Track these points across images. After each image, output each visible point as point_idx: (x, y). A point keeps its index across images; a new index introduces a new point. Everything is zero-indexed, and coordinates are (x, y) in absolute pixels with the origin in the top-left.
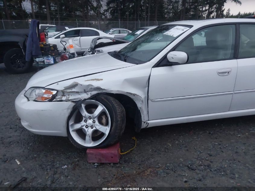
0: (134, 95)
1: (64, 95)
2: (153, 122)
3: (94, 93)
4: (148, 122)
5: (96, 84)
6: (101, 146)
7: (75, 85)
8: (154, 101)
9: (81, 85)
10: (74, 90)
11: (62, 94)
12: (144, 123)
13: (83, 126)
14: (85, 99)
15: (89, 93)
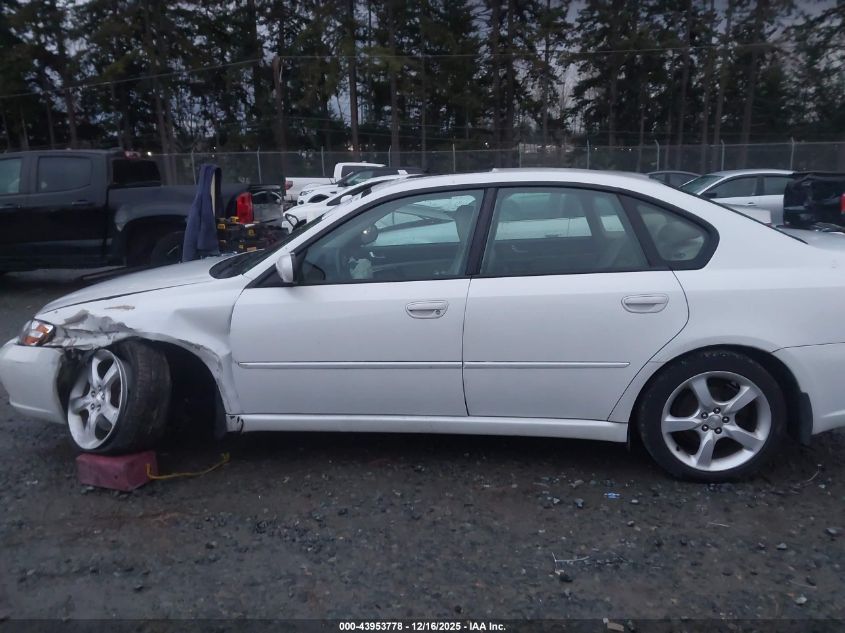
0: (198, 347)
1: (67, 337)
2: (255, 420)
3: (122, 335)
4: (243, 417)
5: (118, 317)
6: (103, 450)
7: (82, 317)
8: (246, 367)
9: (92, 316)
10: (81, 326)
11: (63, 333)
12: (232, 417)
13: (87, 404)
14: (100, 348)
15: (112, 336)
